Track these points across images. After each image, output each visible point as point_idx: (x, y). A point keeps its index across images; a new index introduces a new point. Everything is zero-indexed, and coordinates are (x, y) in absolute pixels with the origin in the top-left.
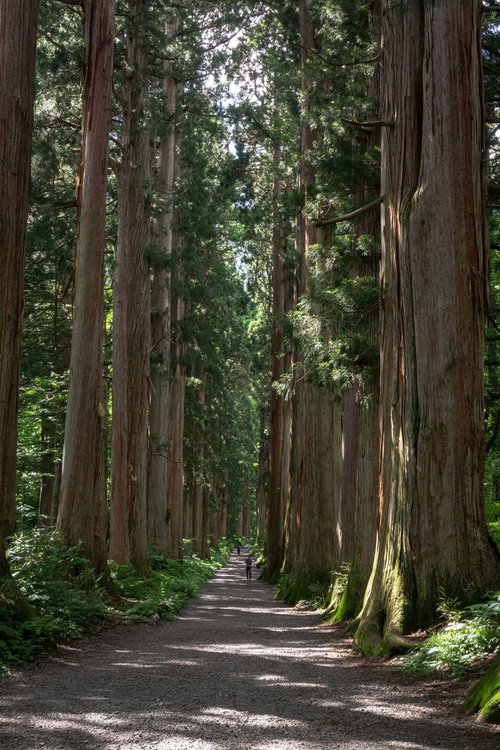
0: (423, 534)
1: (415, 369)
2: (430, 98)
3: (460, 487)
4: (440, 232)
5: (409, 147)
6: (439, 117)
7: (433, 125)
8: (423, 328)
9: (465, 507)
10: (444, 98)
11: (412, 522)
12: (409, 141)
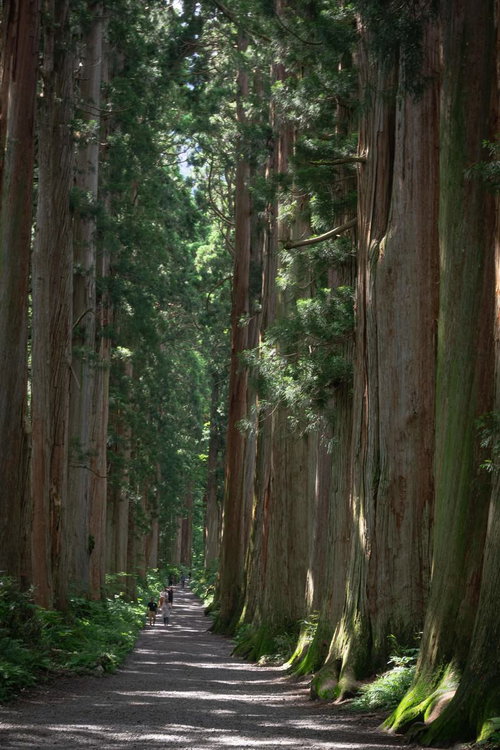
0: (380, 584)
1: (378, 420)
2: (401, 139)
3: (417, 540)
4: (407, 283)
5: (379, 187)
6: (410, 160)
7: (404, 169)
8: (386, 379)
9: (421, 559)
10: (416, 140)
11: (370, 573)
12: (380, 179)
